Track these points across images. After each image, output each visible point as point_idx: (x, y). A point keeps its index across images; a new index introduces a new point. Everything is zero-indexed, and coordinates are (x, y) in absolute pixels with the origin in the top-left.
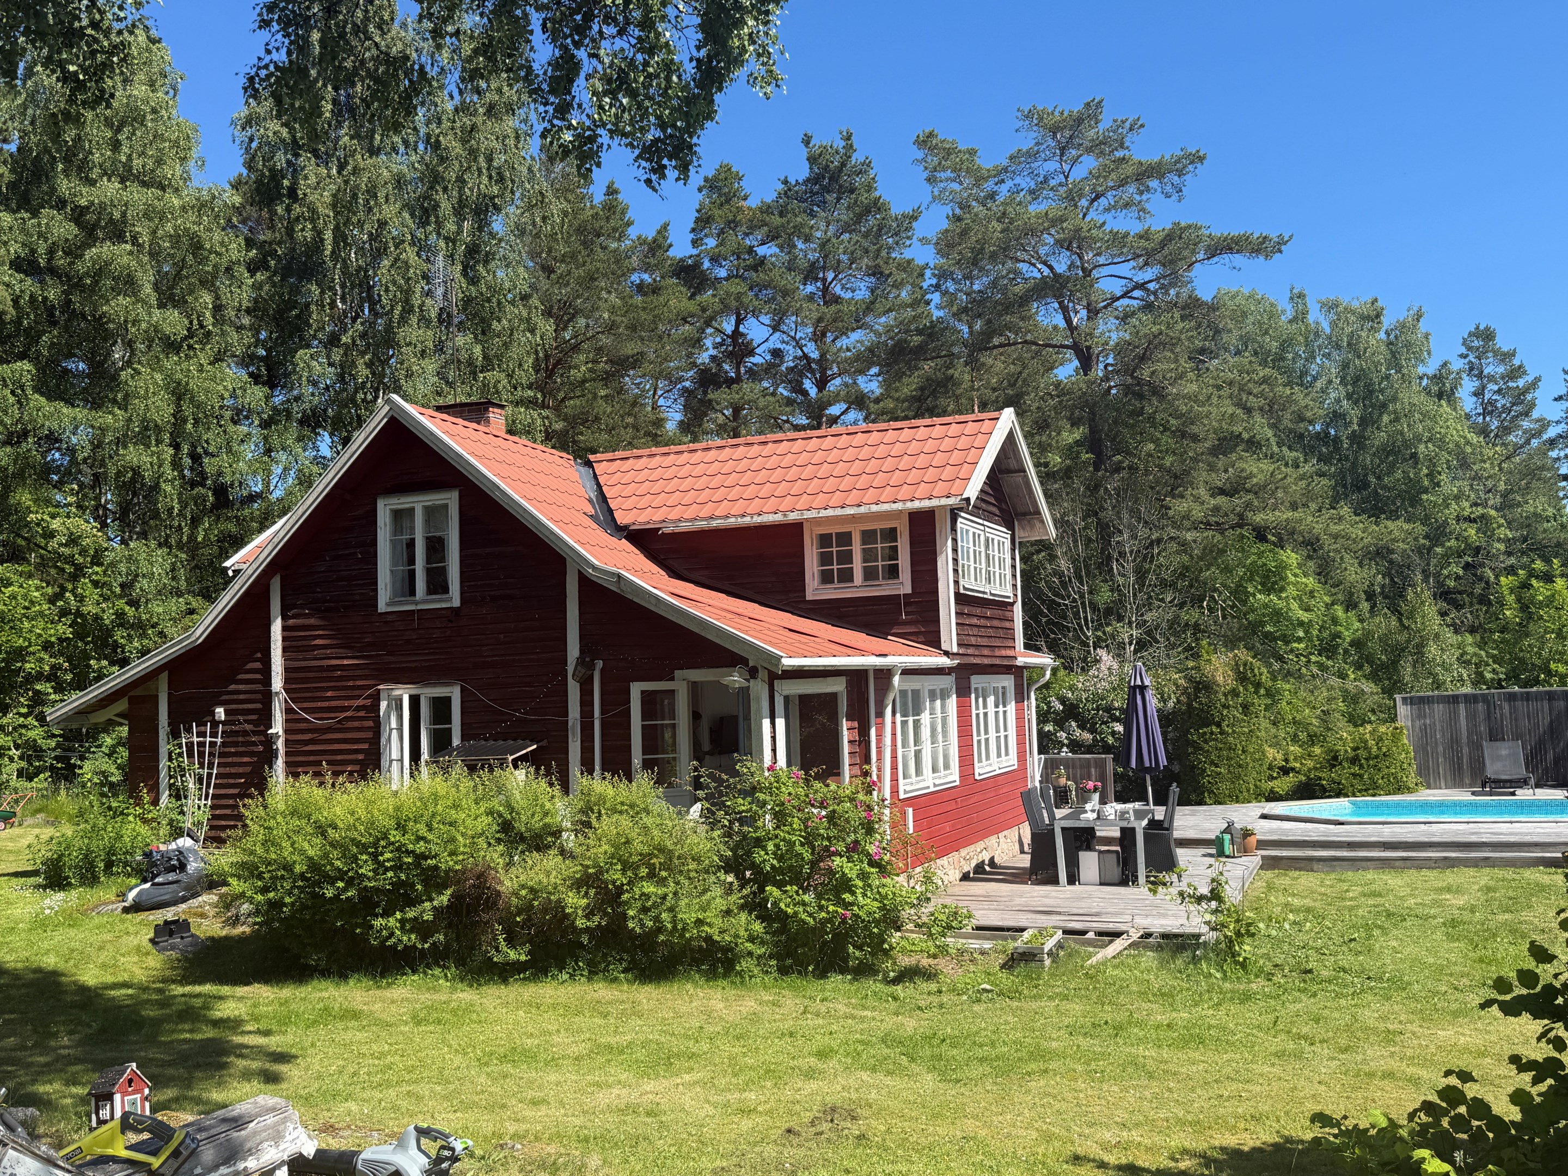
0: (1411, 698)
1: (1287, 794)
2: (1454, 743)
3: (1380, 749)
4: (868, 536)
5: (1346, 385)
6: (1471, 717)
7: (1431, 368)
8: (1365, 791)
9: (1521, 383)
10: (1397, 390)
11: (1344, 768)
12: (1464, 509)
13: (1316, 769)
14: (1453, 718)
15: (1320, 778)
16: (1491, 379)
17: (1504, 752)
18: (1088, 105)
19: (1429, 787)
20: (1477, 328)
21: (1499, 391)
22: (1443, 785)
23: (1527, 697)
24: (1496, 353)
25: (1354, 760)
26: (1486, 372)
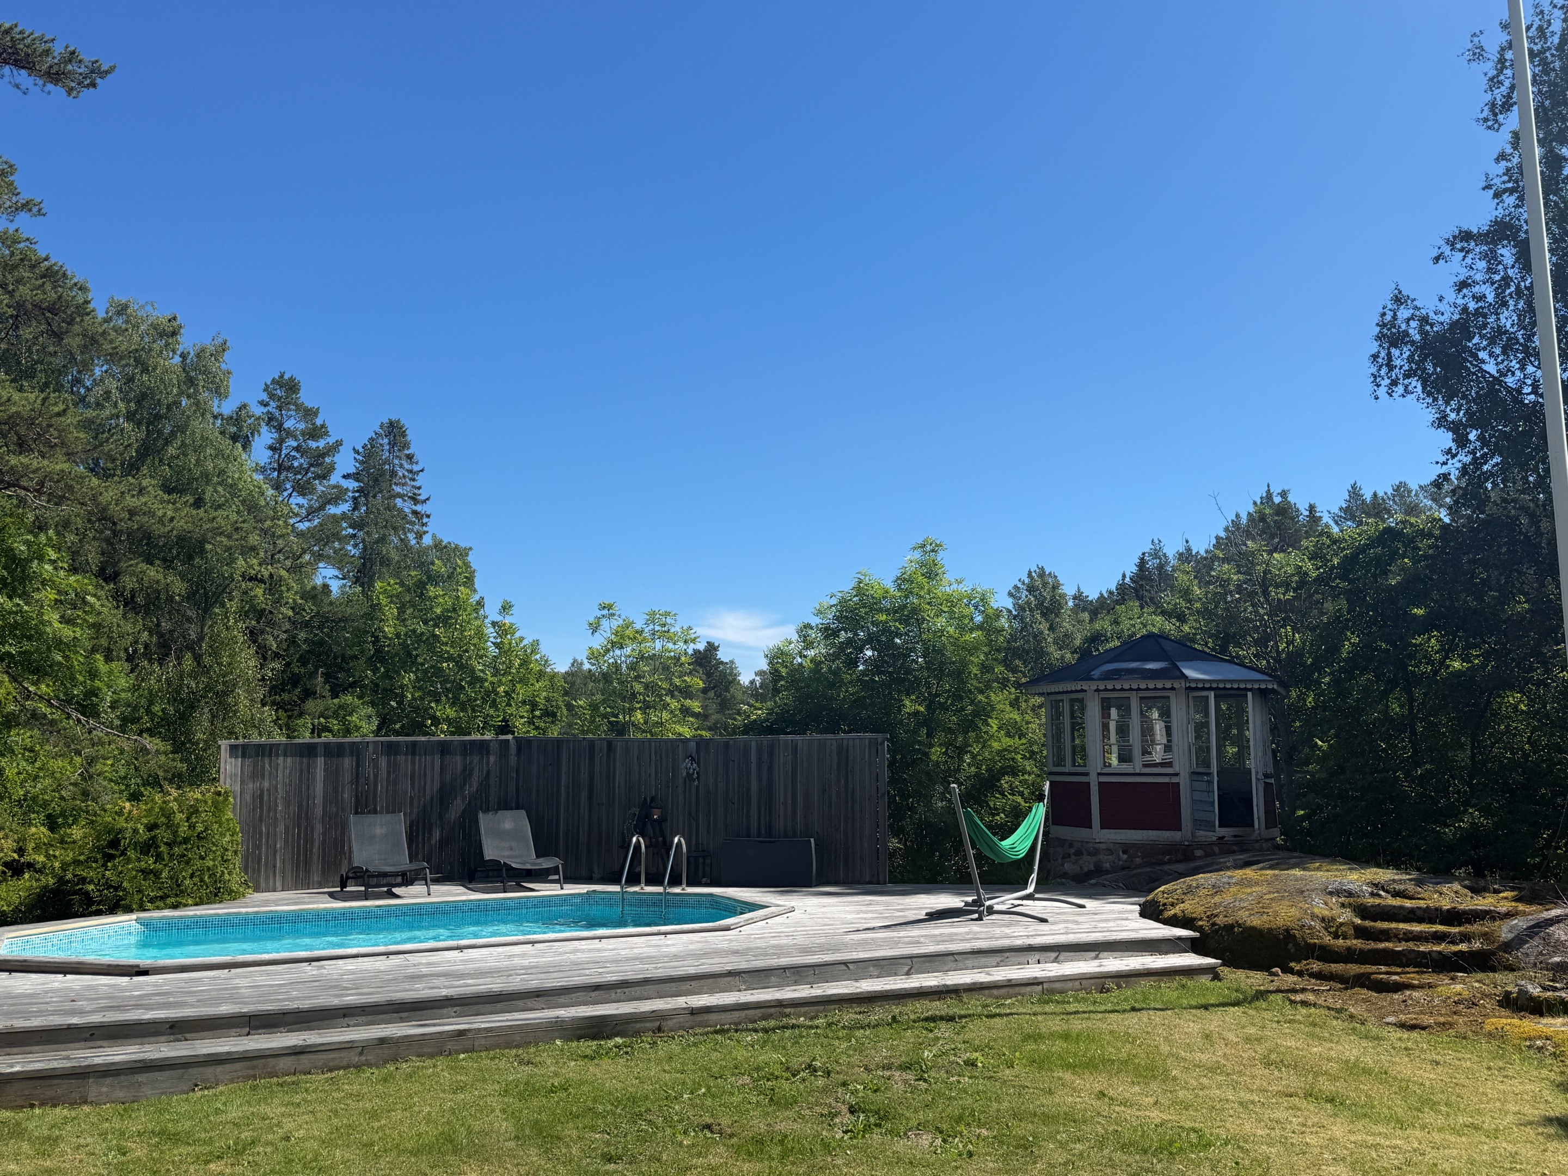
0: (244, 747)
1: (16, 910)
2: (302, 818)
3: (192, 827)
5: (129, 401)
6: (332, 777)
7: (228, 408)
8: (161, 901)
9: (321, 444)
10: (188, 417)
11: (129, 861)
12: (251, 567)
13: (77, 862)
14: (305, 777)
15: (83, 880)
16: (290, 434)
17: (379, 831)
19: (257, 890)
20: (282, 376)
21: (297, 449)
22: (279, 885)
23: (413, 748)
24: (299, 407)
25: (148, 847)
26: (286, 426)
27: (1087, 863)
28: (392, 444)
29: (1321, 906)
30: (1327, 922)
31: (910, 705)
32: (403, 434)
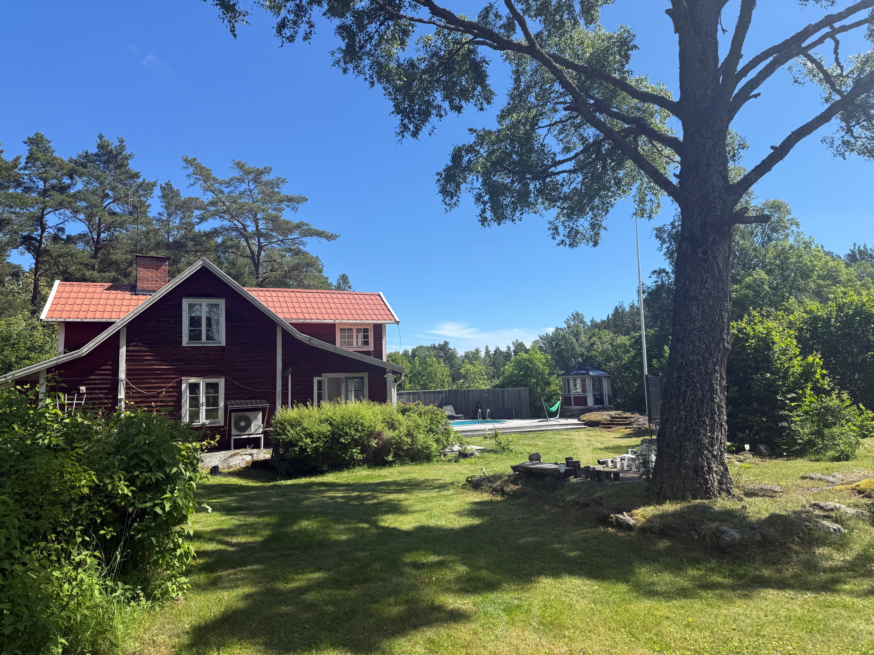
4: (358, 331)
18: (265, 168)
27: (571, 413)
28: (344, 282)
29: (605, 417)
30: (605, 419)
31: (533, 380)
32: (347, 279)
